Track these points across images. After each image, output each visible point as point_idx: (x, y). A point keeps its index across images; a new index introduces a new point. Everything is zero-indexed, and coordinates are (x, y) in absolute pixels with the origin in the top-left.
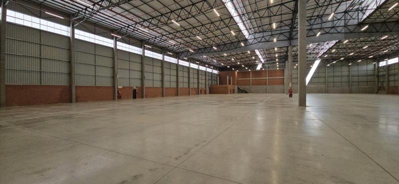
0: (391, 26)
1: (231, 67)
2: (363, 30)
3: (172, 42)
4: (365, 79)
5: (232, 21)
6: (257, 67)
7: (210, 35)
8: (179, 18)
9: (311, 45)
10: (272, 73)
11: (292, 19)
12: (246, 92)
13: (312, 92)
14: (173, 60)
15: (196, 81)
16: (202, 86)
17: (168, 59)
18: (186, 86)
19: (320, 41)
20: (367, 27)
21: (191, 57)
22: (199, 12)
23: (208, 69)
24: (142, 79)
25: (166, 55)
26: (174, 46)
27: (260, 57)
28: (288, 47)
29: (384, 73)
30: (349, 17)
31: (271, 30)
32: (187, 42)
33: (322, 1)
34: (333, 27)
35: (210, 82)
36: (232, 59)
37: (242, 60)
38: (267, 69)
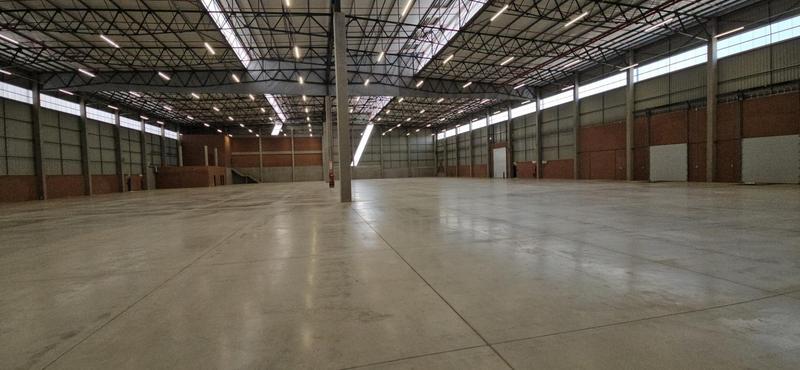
0: (447, 85)
2: (418, 85)
3: (10, 39)
4: (422, 156)
5: (206, 20)
6: (271, 130)
7: (147, 40)
9: (358, 99)
10: (301, 143)
11: (328, 48)
12: (251, 181)
13: (364, 176)
15: (109, 156)
16: (131, 170)
18: (73, 169)
19: (372, 95)
20: (422, 82)
21: (88, 89)
23: (147, 126)
26: (19, 50)
27: (277, 109)
28: (324, 97)
29: (443, 149)
30: (402, 64)
31: (293, 59)
32: (69, 47)
33: (369, 29)
34: (385, 75)
35: (157, 159)
36: (215, 108)
37: (239, 112)
38: (292, 135)
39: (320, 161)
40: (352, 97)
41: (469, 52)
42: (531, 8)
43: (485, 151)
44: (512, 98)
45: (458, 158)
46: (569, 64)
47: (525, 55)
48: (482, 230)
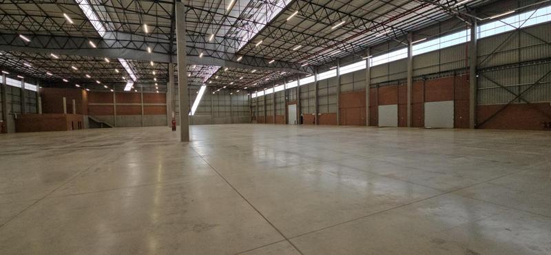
0: (258, 61)
1: (73, 81)
2: (238, 60)
4: (241, 109)
6: (124, 87)
9: (195, 66)
11: (171, 28)
12: (106, 126)
19: (205, 64)
20: (241, 58)
23: (8, 79)
27: (129, 71)
28: (168, 63)
29: (255, 104)
30: (227, 44)
31: (143, 34)
33: (202, 17)
34: (215, 51)
35: (17, 108)
36: (73, 67)
37: (95, 72)
38: (142, 91)
39: (165, 112)
40: (190, 65)
41: (273, 40)
42: (311, 15)
43: (283, 106)
45: (266, 111)
46: (335, 53)
47: (308, 45)
48: (281, 159)
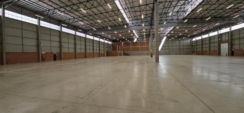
0: (198, 20)
1: (120, 40)
2: (185, 22)
3: (82, 23)
4: (185, 47)
5: (119, 12)
6: (134, 40)
7: (106, 20)
8: (85, 7)
9: (161, 29)
10: (142, 44)
11: (152, 14)
12: (128, 55)
13: (162, 54)
14: (83, 35)
15: (98, 48)
16: (102, 52)
17: (78, 34)
18: (91, 51)
19: (166, 27)
20: (187, 20)
21: (95, 33)
22: (98, 5)
23: (105, 41)
24: (60, 47)
25: (77, 31)
26: (83, 26)
27: (136, 34)
28: (150, 29)
29: (195, 44)
30: (179, 15)
31: (141, 19)
32: (92, 24)
33: (166, 5)
34: (172, 20)
35: (107, 49)
36: (120, 35)
37: (126, 36)
38: (140, 42)
39: (148, 49)
40: (159, 28)
41: (209, 6)
43: (216, 45)
44: (232, 22)
45: (202, 48)
47: (239, 3)
